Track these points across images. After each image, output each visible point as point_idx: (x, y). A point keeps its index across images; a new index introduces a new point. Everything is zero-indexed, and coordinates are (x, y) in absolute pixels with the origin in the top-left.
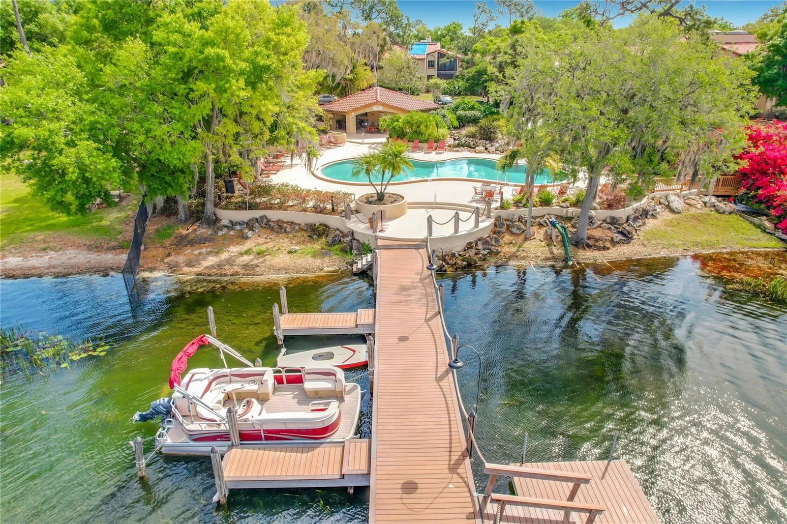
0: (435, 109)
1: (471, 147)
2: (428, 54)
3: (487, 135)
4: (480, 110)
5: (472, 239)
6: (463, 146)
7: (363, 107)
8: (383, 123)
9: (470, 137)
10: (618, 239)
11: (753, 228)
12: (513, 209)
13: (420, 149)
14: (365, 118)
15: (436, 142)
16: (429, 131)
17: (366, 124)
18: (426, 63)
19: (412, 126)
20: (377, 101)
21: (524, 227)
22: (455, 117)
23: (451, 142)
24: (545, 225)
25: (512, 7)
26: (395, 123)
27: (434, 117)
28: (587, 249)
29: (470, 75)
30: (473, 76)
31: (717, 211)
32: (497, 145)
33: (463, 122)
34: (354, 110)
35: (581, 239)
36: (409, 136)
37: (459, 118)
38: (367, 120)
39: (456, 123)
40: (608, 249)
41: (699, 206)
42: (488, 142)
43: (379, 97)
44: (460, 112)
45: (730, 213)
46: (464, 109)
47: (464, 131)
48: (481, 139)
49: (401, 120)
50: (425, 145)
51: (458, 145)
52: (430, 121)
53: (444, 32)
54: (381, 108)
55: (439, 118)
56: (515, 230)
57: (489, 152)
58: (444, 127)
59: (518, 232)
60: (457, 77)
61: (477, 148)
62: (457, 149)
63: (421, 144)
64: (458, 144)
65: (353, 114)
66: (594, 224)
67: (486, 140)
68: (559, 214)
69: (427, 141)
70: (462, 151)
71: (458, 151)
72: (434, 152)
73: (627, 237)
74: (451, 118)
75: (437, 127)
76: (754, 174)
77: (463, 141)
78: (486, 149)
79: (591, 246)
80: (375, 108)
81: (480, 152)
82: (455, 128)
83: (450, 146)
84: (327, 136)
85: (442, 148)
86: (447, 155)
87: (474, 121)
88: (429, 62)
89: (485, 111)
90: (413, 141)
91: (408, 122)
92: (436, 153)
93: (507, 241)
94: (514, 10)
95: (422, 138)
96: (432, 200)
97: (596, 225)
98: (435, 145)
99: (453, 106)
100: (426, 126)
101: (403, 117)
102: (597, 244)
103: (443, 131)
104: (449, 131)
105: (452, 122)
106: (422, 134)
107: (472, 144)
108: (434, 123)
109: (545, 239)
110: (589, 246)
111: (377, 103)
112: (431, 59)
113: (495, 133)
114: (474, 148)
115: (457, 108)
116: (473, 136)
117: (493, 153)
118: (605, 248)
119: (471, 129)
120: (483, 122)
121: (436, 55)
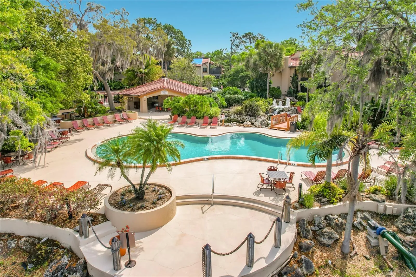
0: (208, 94)
1: (239, 122)
2: (203, 64)
3: (251, 112)
4: (242, 94)
6: (231, 121)
7: (152, 92)
8: (167, 103)
9: (237, 114)
12: (316, 207)
13: (197, 124)
14: (156, 101)
15: (210, 118)
16: (204, 110)
17: (157, 105)
18: (201, 70)
19: (190, 106)
20: (164, 88)
21: (338, 236)
22: (223, 99)
23: (223, 118)
24: (361, 227)
25: (252, 39)
26: (176, 104)
27: (208, 98)
29: (231, 73)
30: (233, 74)
32: (261, 120)
33: (230, 103)
34: (146, 94)
36: (187, 113)
37: (227, 100)
38: (158, 102)
39: (225, 104)
42: (252, 118)
43: (165, 85)
44: (227, 96)
46: (230, 94)
47: (232, 110)
48: (246, 115)
49: (181, 102)
50: (201, 121)
51: (228, 121)
52: (205, 102)
53: (212, 55)
54: (167, 93)
55: (212, 99)
56: (325, 240)
57: (255, 126)
58: (216, 107)
59: (330, 242)
60: (221, 77)
61: (245, 123)
62: (228, 124)
63: (197, 120)
64: (228, 119)
65: (145, 97)
67: (251, 116)
68: (374, 210)
69: (202, 117)
70: (232, 126)
71: (228, 126)
72: (209, 127)
74: (221, 99)
75: (211, 106)
77: (232, 117)
78: (252, 124)
80: (162, 93)
81: (248, 127)
82: (224, 107)
83: (221, 121)
84: (121, 114)
85: (215, 123)
86: (220, 130)
87: (239, 102)
88: (204, 68)
89: (245, 95)
90: (191, 118)
91: (187, 103)
92: (211, 128)
93: (320, 263)
94: (253, 41)
95: (198, 115)
96: (210, 192)
98: (209, 120)
99: (222, 92)
100: (202, 106)
101: (183, 98)
103: (216, 109)
104: (220, 110)
105: (222, 102)
106: (198, 112)
107: (239, 119)
108: (208, 103)
109: (371, 254)
111: (163, 89)
112: (205, 67)
113: (258, 110)
114: (242, 123)
115: (224, 93)
116: (240, 113)
117: (259, 127)
119: (239, 108)
120: (246, 102)
121: (208, 64)
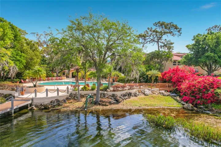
5: (54, 100)
10: (113, 102)
11: (174, 100)
28: (98, 105)
31: (163, 95)
35: (97, 102)
40: (107, 105)
41: (157, 93)
45: (168, 96)
66: (105, 96)
73: (118, 102)
76: (177, 82)
79: (100, 104)
97: (106, 97)
102: (103, 103)
110: (99, 104)
118: (105, 105)
